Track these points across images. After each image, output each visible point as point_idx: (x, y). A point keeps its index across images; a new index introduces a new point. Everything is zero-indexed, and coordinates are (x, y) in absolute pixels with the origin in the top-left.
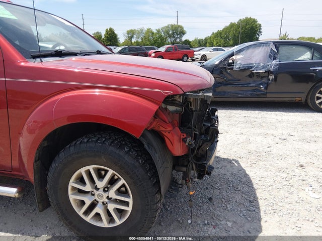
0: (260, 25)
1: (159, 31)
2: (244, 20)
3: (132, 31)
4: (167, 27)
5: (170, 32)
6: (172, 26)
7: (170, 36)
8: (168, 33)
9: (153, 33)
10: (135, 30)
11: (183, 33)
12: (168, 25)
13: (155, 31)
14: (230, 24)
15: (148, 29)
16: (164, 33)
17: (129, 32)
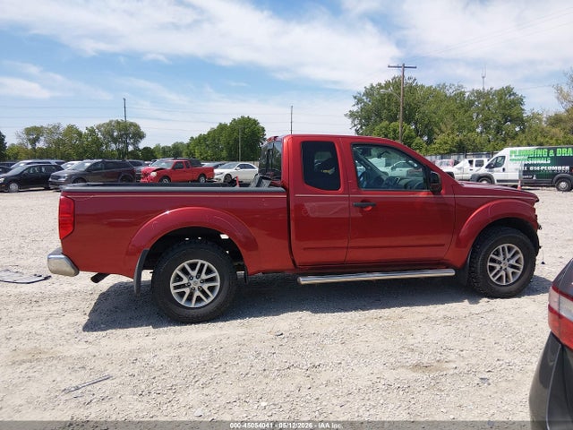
0: (263, 130)
1: (92, 131)
2: (239, 120)
3: (35, 129)
4: (109, 124)
5: (115, 134)
6: (118, 123)
7: (115, 140)
8: (112, 136)
9: (80, 134)
10: (42, 127)
11: (139, 135)
12: (111, 122)
13: (84, 131)
14: (218, 125)
15: (68, 127)
16: (102, 135)
17: (29, 131)
